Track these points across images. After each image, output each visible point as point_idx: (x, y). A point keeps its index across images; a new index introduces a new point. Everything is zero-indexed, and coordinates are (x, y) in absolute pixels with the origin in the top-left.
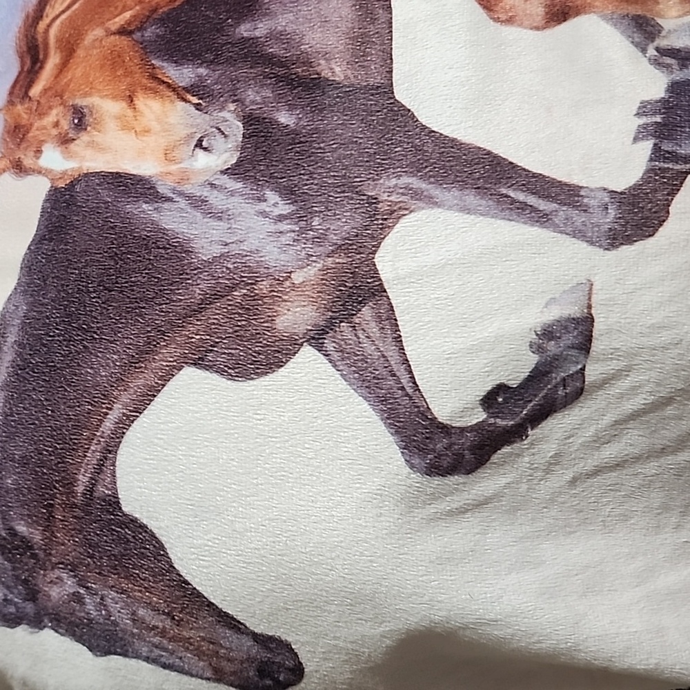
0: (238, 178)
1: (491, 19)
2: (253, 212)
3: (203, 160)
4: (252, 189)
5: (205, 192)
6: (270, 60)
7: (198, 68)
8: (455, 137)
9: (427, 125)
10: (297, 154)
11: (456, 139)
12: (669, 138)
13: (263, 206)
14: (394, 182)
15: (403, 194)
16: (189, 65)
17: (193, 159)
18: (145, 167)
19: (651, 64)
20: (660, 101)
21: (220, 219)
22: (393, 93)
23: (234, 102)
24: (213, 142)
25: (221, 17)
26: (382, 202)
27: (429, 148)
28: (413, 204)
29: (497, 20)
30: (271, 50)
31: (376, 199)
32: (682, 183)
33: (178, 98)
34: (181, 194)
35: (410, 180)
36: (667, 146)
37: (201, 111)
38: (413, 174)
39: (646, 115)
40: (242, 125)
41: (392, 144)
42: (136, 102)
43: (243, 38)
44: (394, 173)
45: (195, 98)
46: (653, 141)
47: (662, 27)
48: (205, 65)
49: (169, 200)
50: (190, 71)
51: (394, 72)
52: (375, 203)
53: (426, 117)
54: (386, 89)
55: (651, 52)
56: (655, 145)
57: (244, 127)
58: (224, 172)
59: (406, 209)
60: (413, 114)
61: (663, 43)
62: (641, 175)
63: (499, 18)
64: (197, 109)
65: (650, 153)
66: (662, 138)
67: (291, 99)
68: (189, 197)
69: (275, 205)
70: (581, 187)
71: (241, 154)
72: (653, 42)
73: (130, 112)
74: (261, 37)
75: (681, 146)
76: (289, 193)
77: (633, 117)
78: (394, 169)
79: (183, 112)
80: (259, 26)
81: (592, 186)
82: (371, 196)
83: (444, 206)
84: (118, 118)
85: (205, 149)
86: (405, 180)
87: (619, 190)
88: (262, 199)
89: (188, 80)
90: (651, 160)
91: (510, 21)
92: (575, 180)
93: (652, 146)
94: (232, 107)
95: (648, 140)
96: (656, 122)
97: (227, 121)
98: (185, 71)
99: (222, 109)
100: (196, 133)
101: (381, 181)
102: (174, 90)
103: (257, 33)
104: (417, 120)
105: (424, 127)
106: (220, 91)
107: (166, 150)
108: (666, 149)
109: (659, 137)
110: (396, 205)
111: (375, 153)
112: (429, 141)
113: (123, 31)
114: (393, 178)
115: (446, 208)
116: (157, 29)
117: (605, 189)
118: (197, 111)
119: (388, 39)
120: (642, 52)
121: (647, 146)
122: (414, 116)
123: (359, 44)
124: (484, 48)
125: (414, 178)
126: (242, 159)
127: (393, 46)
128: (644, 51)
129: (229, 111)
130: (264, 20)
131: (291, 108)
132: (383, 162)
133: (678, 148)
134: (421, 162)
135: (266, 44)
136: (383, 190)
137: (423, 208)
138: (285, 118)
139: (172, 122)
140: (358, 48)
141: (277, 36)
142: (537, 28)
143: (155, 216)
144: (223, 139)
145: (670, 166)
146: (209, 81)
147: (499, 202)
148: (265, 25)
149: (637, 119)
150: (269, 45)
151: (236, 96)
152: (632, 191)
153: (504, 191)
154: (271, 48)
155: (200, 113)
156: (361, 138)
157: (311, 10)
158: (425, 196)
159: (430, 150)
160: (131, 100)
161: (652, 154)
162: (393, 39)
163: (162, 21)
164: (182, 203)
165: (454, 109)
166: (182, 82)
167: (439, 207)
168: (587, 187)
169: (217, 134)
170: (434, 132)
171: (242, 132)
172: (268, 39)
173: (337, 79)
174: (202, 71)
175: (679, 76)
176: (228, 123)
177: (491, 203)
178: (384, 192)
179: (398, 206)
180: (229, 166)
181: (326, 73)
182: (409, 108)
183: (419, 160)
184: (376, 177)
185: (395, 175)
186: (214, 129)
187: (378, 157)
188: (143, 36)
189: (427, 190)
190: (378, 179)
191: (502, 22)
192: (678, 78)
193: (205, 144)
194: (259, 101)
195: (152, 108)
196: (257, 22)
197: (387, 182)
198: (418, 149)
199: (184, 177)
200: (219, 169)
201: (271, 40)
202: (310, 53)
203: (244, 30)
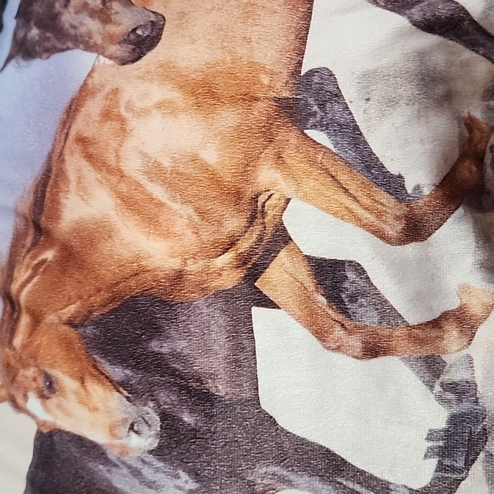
0: (160, 459)
1: (325, 347)
2: (172, 485)
3: (135, 441)
4: (170, 469)
5: (139, 465)
6: (174, 373)
7: (125, 369)
8: (304, 437)
9: (285, 428)
10: (198, 447)
11: (305, 438)
12: (450, 456)
13: (178, 482)
14: (264, 470)
15: (271, 479)
16: (119, 366)
17: (129, 438)
18: (98, 436)
19: (437, 400)
20: (442, 431)
21: (151, 487)
22: (259, 404)
23: (152, 400)
24: (141, 428)
25: (137, 332)
26: (258, 484)
27: (286, 445)
28: (279, 486)
29: (328, 348)
30: (174, 365)
31: (253, 482)
32: (457, 487)
33: (114, 388)
34: (124, 463)
35: (276, 469)
36: (447, 462)
37: (131, 402)
38: (278, 464)
39: (433, 440)
40: (159, 419)
41: (262, 442)
42: (86, 384)
43: (154, 352)
44: (264, 464)
45: (125, 391)
46: (438, 459)
47: (445, 363)
48: (130, 368)
49: (116, 466)
50: (120, 371)
51: (259, 388)
52: (253, 485)
53: (283, 422)
54: (255, 401)
55: (438, 388)
56: (439, 461)
57: (161, 420)
58: (151, 452)
59: (274, 489)
60: (274, 419)
61: (446, 378)
62: (430, 481)
63: (330, 347)
64: (128, 401)
65: (435, 467)
66: (444, 457)
67: (190, 404)
68: (129, 467)
69: (186, 482)
70: (391, 483)
71: (160, 440)
72: (438, 378)
73: (82, 391)
74: (166, 354)
75: (457, 461)
76: (195, 475)
77: (424, 440)
78: (264, 460)
79: (119, 400)
80: (164, 345)
81: (398, 483)
82: (250, 480)
83: (300, 488)
84: (76, 393)
85: (137, 432)
86: (272, 468)
87: (415, 489)
88: (177, 477)
89: (120, 377)
90: (436, 471)
91: (338, 349)
92: (386, 477)
93: (437, 462)
94: (151, 404)
95: (434, 458)
96: (439, 446)
97: (148, 414)
98: (117, 370)
99: (145, 405)
100: (128, 418)
101: (256, 470)
102: (111, 382)
103: (163, 350)
104: (278, 424)
105: (283, 430)
106: (143, 390)
107: (111, 427)
108: (446, 464)
109: (442, 456)
110: (267, 486)
111: (250, 449)
112: (287, 439)
113: (70, 323)
114: (264, 467)
115: (301, 489)
116: (94, 329)
117: (406, 487)
118: (128, 402)
119: (254, 363)
120: (430, 389)
121: (433, 462)
122: (275, 422)
123: (234, 367)
124: (320, 371)
125: (279, 467)
126: (161, 444)
127: (258, 369)
128: (432, 387)
129: (149, 407)
130: (167, 341)
131: (192, 412)
132: (257, 455)
133: (455, 463)
134: (282, 455)
135: (171, 360)
136: (257, 476)
137: (285, 489)
138: (188, 418)
139: (112, 406)
140: (233, 370)
141: (177, 356)
142: (357, 357)
143: (108, 475)
144: (147, 427)
145: (449, 475)
146: (134, 381)
147: (336, 487)
148: (168, 345)
149: (426, 442)
150: (172, 361)
151: (153, 396)
152: (423, 490)
153: (339, 480)
154: (173, 364)
155: (131, 404)
156: (240, 438)
157: (198, 340)
158: (286, 480)
159: (288, 446)
160: (82, 381)
161: (437, 467)
162: (257, 363)
163: (97, 324)
164: (125, 471)
165: (303, 416)
166: (116, 377)
167: (296, 488)
168: (393, 484)
169: (143, 423)
170: (289, 433)
171: (159, 424)
172: (171, 357)
173: (221, 394)
174: (128, 372)
175: (456, 409)
176: (149, 415)
177: (330, 487)
178: (259, 477)
179: (268, 487)
180: (153, 448)
181: (213, 390)
182: (271, 415)
183: (281, 454)
184: (252, 467)
185: (265, 465)
186: (141, 419)
187: (252, 452)
188: (85, 332)
189: (287, 476)
190: (254, 469)
191: (333, 350)
192: (455, 412)
193: (135, 428)
194: (169, 402)
195: (97, 391)
196: (162, 341)
197: (260, 470)
198: (279, 446)
199: (124, 451)
200: (147, 449)
201: (173, 357)
202: (200, 373)
203: (154, 346)
